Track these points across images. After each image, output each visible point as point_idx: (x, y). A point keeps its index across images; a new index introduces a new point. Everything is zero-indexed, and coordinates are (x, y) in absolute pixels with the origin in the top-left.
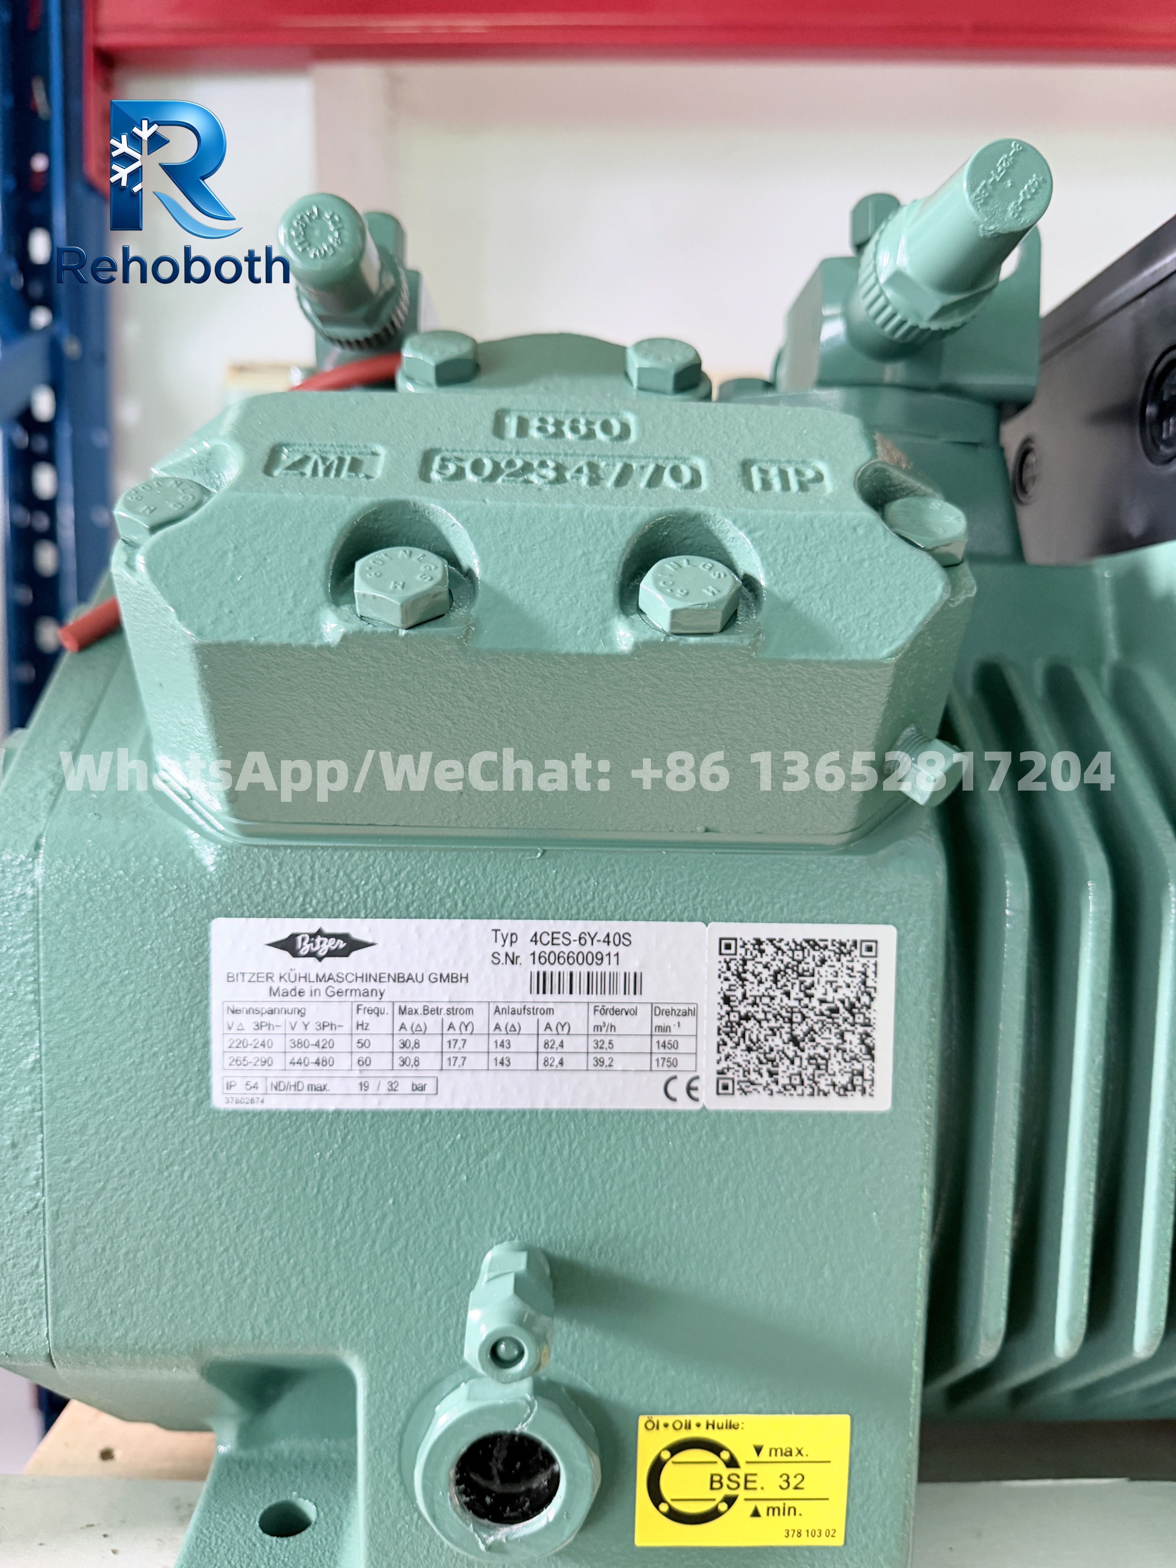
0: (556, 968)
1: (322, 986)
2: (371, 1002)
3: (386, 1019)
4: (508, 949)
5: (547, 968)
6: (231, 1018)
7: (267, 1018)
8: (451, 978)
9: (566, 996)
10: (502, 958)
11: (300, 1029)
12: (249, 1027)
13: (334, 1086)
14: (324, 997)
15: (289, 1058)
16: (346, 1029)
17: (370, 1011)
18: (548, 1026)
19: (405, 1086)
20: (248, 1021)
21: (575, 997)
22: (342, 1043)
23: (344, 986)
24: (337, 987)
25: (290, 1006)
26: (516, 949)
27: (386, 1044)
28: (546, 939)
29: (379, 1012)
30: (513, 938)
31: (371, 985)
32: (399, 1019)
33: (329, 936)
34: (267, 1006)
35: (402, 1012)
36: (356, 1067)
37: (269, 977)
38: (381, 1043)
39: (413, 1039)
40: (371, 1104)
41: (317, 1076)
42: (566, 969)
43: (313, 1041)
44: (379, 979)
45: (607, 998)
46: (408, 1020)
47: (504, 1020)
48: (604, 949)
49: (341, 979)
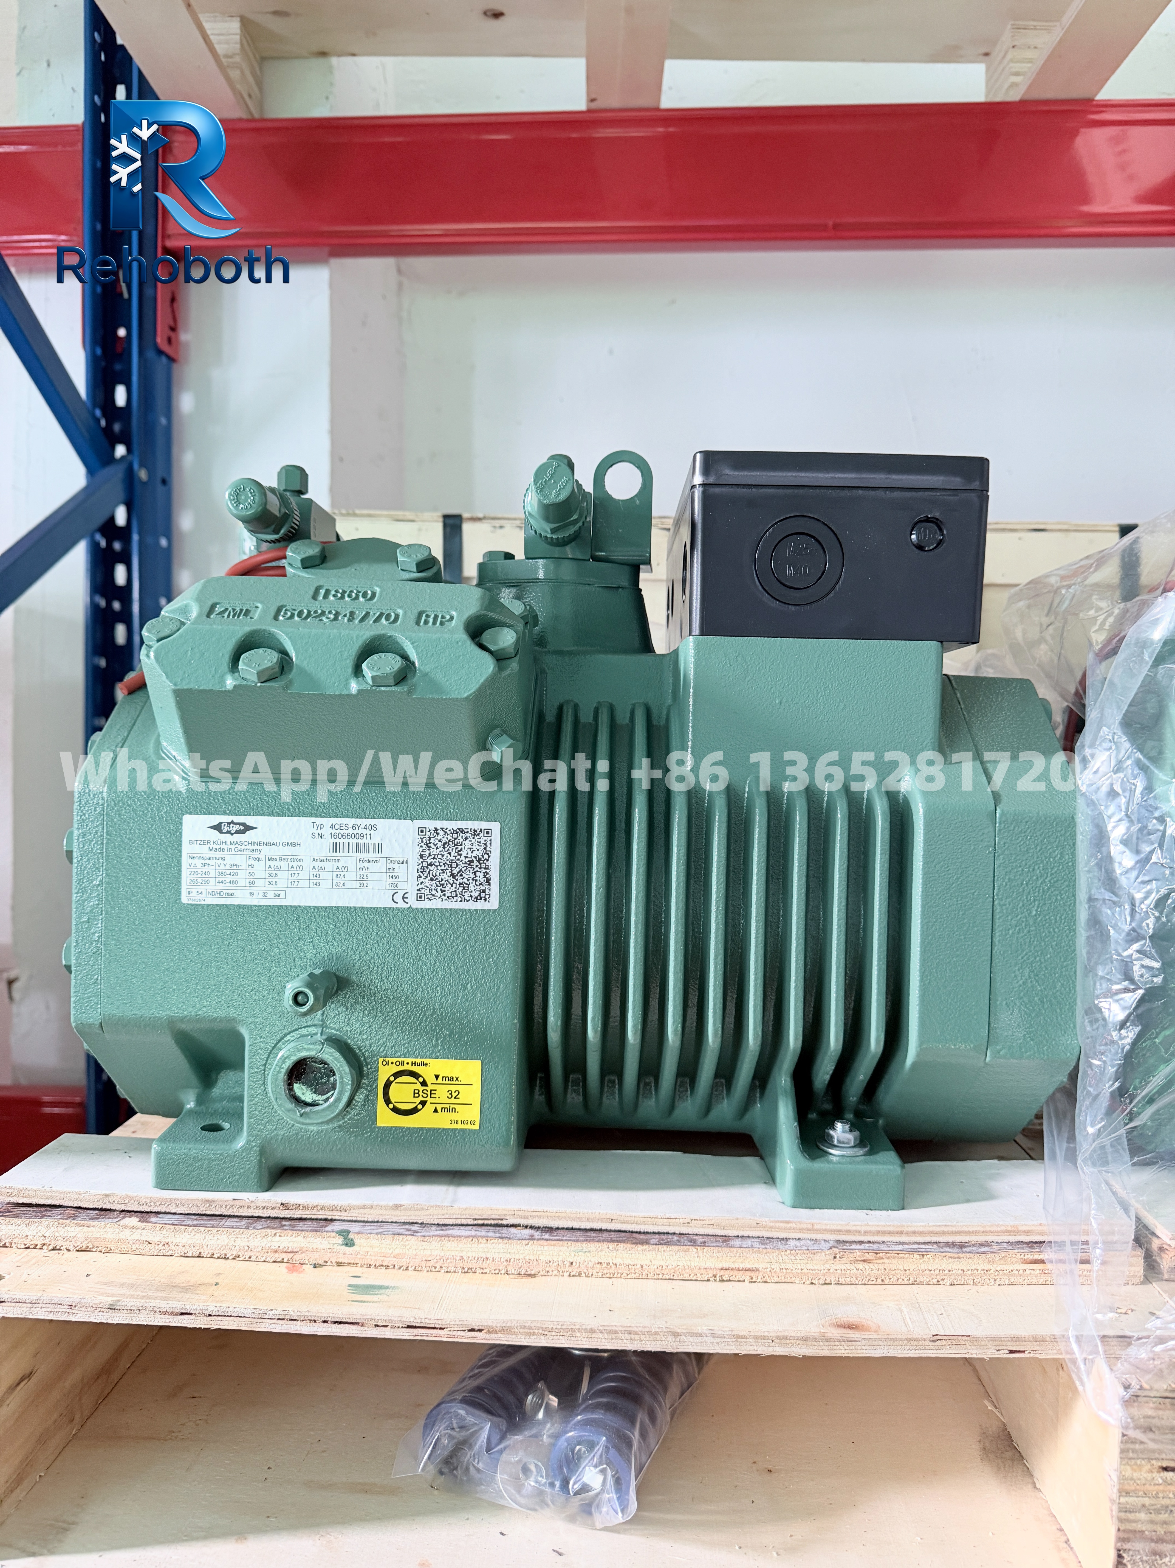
0: (342, 841)
1: (233, 847)
2: (256, 855)
3: (262, 863)
4: (319, 831)
5: (338, 840)
6: (191, 861)
7: (207, 861)
8: (293, 844)
9: (346, 854)
10: (316, 835)
11: (222, 867)
12: (199, 866)
13: (238, 894)
14: (233, 852)
15: (217, 880)
16: (244, 867)
17: (255, 859)
18: (338, 868)
19: (271, 894)
20: (199, 863)
21: (351, 854)
22: (242, 874)
23: (243, 847)
24: (240, 847)
25: (218, 856)
26: (323, 831)
27: (261, 874)
28: (337, 827)
29: (259, 860)
30: (321, 826)
31: (255, 847)
32: (268, 863)
33: (236, 824)
34: (208, 856)
35: (270, 860)
36: (248, 885)
37: (209, 842)
38: (259, 874)
39: (274, 872)
40: (255, 902)
41: (230, 889)
42: (346, 841)
43: (228, 872)
44: (259, 844)
45: (365, 855)
46: (272, 863)
47: (317, 864)
48: (364, 832)
49: (241, 843)
